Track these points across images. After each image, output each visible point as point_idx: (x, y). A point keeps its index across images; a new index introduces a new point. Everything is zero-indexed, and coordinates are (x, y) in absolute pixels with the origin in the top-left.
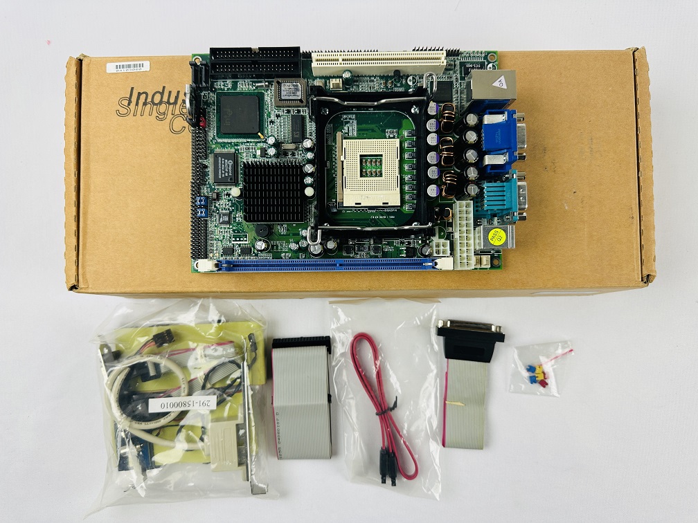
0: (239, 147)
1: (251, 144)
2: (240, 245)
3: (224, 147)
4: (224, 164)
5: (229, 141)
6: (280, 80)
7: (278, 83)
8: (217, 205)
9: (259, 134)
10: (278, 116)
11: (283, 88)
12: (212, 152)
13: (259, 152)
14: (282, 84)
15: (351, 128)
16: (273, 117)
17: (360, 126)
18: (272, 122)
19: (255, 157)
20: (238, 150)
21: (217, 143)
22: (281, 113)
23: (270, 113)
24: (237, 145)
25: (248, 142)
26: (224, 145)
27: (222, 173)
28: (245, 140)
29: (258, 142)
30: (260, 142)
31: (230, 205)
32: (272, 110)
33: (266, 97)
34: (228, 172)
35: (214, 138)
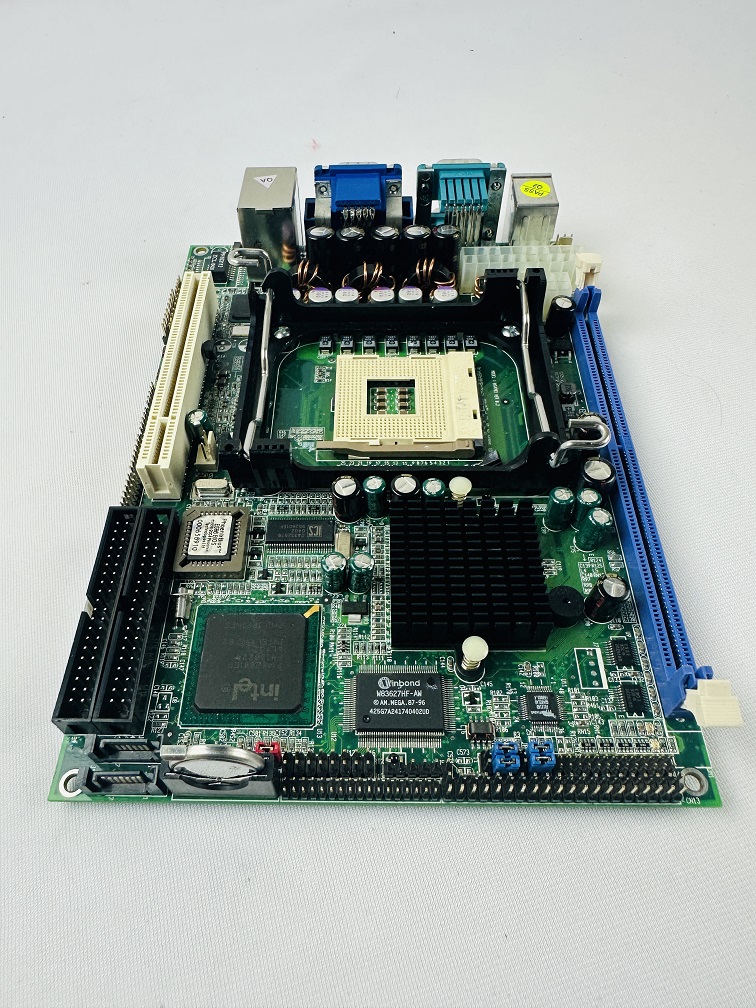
0: (340, 668)
1: (332, 637)
2: (609, 669)
3: (337, 707)
4: (389, 699)
5: (321, 692)
6: (180, 558)
7: (185, 563)
8: (504, 730)
9: (307, 615)
10: (266, 575)
11: (201, 552)
12: (350, 738)
13: (354, 618)
14: (191, 553)
15: (306, 437)
16: (268, 586)
17: (303, 421)
18: (279, 588)
19: (367, 628)
20: (347, 671)
21: (324, 727)
22: (258, 569)
23: (254, 592)
24: (334, 672)
25: (326, 646)
26: (333, 709)
27: (416, 706)
28: (322, 653)
29: (328, 621)
30: (328, 617)
31: (499, 693)
32: (249, 588)
33: (213, 602)
34: (412, 689)
35: (312, 735)
